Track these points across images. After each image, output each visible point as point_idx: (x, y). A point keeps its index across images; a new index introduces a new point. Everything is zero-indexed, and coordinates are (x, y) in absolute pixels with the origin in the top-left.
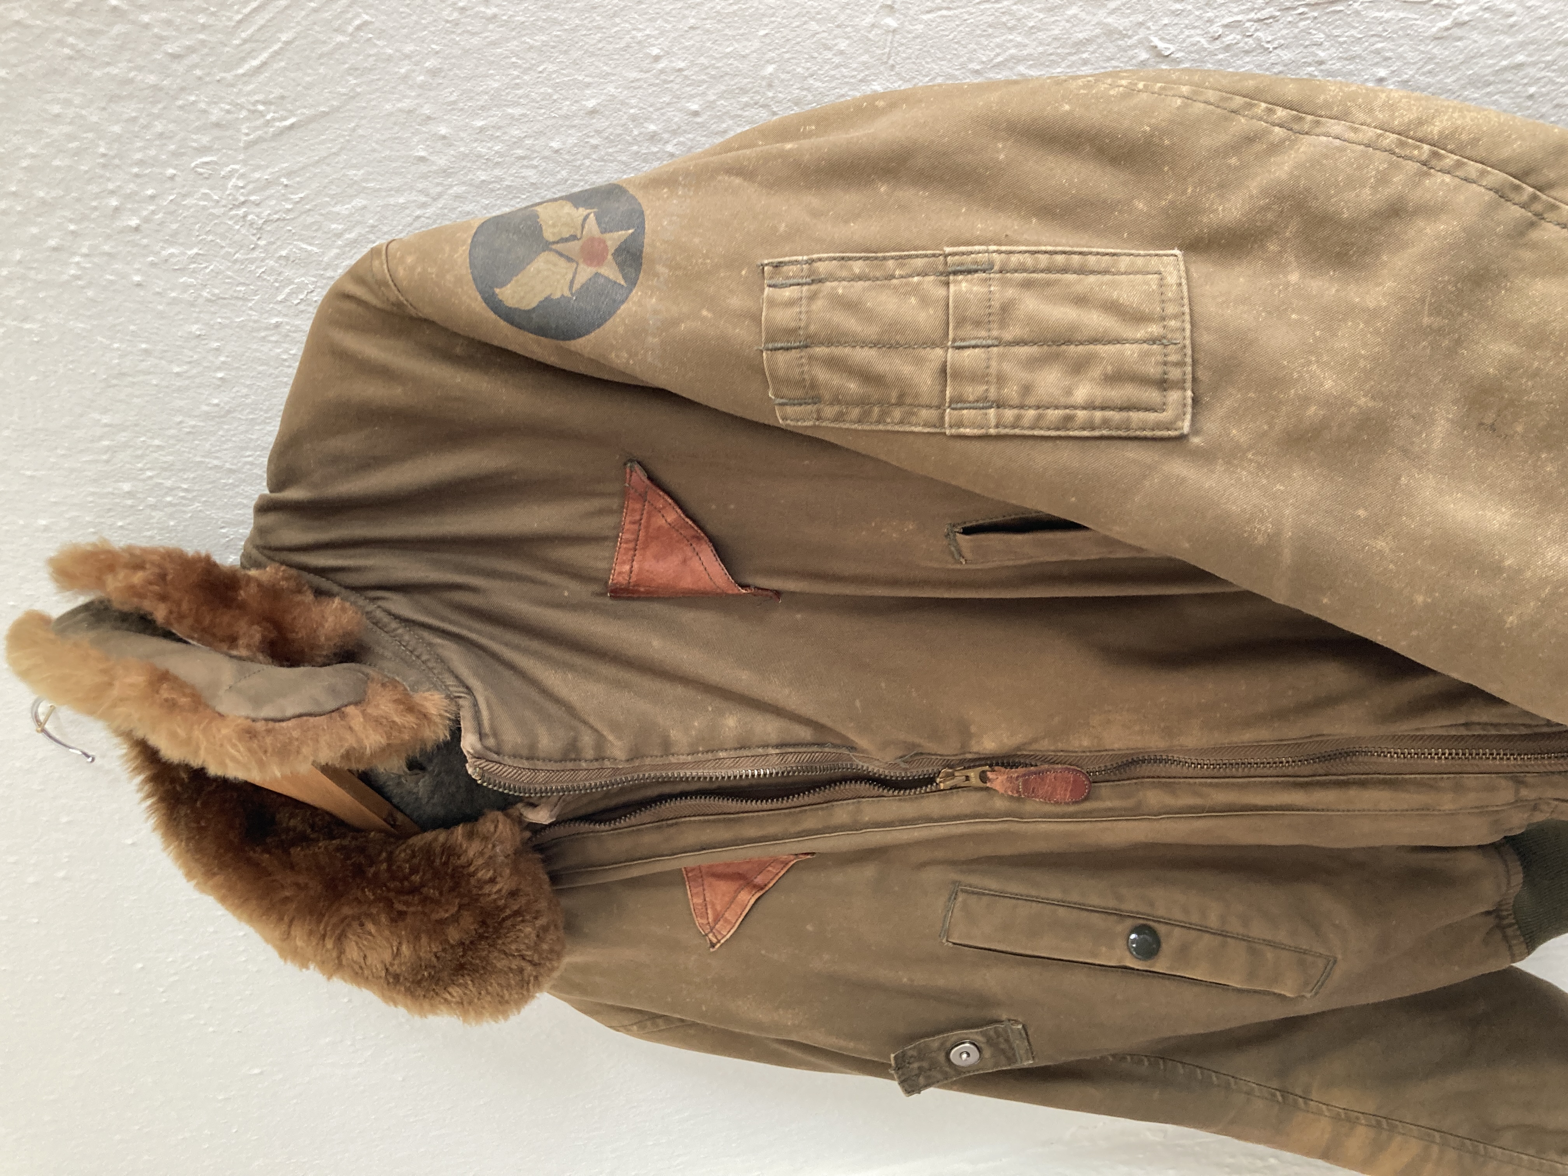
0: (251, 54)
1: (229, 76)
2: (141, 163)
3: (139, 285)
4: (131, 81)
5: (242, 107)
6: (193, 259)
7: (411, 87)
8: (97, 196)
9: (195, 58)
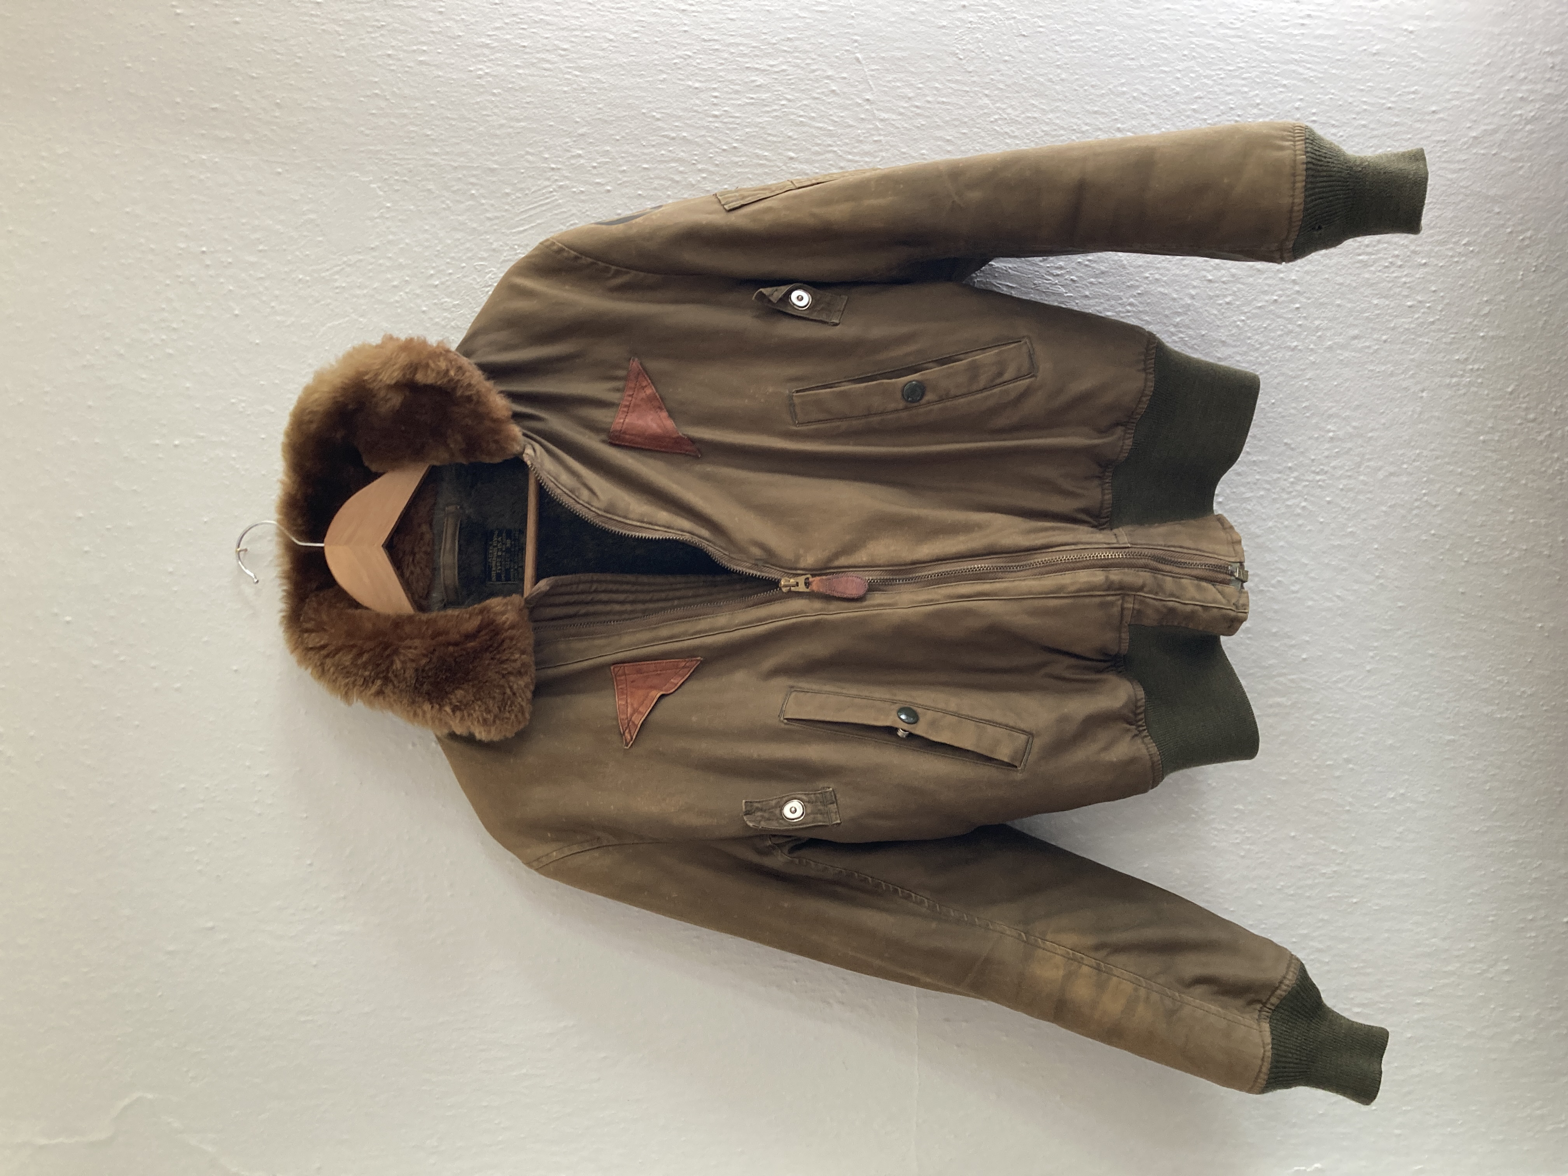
0: (522, 225)
1: (508, 232)
2: (453, 258)
3: (424, 312)
4: (466, 224)
5: (507, 245)
6: (454, 306)
8: (426, 268)
9: (497, 221)
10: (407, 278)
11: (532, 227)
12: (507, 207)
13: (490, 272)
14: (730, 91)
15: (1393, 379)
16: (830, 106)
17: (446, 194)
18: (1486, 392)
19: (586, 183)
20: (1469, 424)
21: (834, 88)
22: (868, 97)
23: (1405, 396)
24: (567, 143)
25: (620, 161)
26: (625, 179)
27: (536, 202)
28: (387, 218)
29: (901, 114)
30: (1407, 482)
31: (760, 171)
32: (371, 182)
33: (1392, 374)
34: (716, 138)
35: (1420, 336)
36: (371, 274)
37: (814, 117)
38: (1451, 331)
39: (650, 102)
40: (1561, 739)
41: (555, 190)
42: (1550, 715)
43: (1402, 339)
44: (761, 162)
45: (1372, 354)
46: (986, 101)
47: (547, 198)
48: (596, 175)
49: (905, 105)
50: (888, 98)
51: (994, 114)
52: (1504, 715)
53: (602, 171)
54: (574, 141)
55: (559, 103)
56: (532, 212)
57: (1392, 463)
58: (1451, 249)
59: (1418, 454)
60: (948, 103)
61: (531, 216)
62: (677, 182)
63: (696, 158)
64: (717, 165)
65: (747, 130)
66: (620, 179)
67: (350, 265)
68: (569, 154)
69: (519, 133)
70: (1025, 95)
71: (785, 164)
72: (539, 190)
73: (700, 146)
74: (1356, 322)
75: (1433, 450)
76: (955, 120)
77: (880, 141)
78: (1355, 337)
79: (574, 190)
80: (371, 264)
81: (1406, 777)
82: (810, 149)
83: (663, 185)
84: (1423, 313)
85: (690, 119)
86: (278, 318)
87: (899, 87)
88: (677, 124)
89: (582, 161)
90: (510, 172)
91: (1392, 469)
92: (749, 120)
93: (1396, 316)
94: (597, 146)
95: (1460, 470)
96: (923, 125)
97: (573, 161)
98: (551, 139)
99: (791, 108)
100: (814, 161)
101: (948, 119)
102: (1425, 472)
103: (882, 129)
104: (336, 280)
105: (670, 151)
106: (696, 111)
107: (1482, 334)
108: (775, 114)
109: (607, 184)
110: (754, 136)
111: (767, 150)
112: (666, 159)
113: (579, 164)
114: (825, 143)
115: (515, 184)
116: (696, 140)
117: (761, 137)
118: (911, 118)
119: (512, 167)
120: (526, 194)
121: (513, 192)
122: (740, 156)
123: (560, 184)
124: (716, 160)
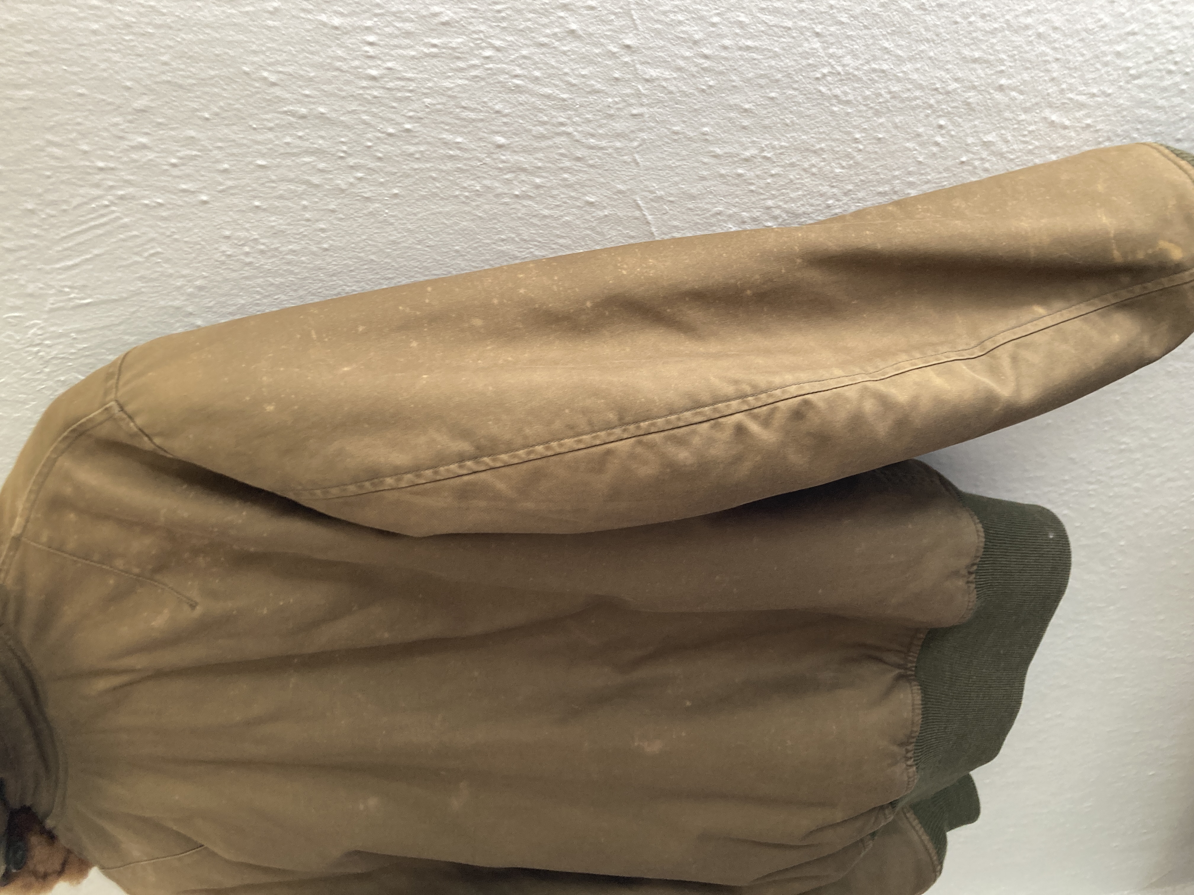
0: (67, 258)
1: (48, 268)
5: (53, 287)
7: (182, 294)
9: (24, 253)
11: (87, 260)
12: (35, 231)
13: (34, 325)
14: (397, 32)
16: (565, 59)
19: (165, 190)
21: (574, 26)
22: (628, 42)
24: (116, 124)
25: (219, 154)
26: (230, 183)
27: (84, 222)
29: (679, 69)
31: (449, 165)
34: (374, 115)
37: (537, 78)
39: (255, 52)
41: (113, 203)
44: (451, 152)
46: (816, 44)
47: (103, 216)
48: (178, 177)
49: (688, 54)
50: (662, 43)
51: (824, 66)
53: (188, 170)
54: (130, 122)
55: (87, 54)
56: (81, 239)
60: (756, 49)
61: (80, 244)
62: (317, 186)
63: (345, 148)
64: (380, 159)
65: (427, 101)
66: (221, 184)
68: (125, 144)
69: (24, 109)
70: (876, 31)
71: (490, 154)
72: (86, 203)
76: (761, 76)
77: (641, 115)
79: (146, 202)
82: (529, 131)
83: (294, 192)
85: (329, 82)
87: (680, 23)
88: (307, 92)
89: (151, 155)
90: (26, 176)
92: (430, 84)
94: (173, 129)
96: (710, 87)
97: (134, 156)
98: (86, 117)
99: (502, 62)
100: (536, 150)
101: (750, 75)
103: (646, 96)
105: (300, 137)
106: (338, 69)
108: (474, 73)
109: (199, 191)
110: (439, 111)
111: (461, 134)
112: (295, 151)
113: (144, 160)
114: (554, 121)
115: (40, 195)
116: (342, 118)
117: (451, 113)
118: (694, 76)
119: (27, 166)
120: (65, 211)
121: (40, 208)
122: (417, 144)
123: (121, 193)
124: (377, 151)
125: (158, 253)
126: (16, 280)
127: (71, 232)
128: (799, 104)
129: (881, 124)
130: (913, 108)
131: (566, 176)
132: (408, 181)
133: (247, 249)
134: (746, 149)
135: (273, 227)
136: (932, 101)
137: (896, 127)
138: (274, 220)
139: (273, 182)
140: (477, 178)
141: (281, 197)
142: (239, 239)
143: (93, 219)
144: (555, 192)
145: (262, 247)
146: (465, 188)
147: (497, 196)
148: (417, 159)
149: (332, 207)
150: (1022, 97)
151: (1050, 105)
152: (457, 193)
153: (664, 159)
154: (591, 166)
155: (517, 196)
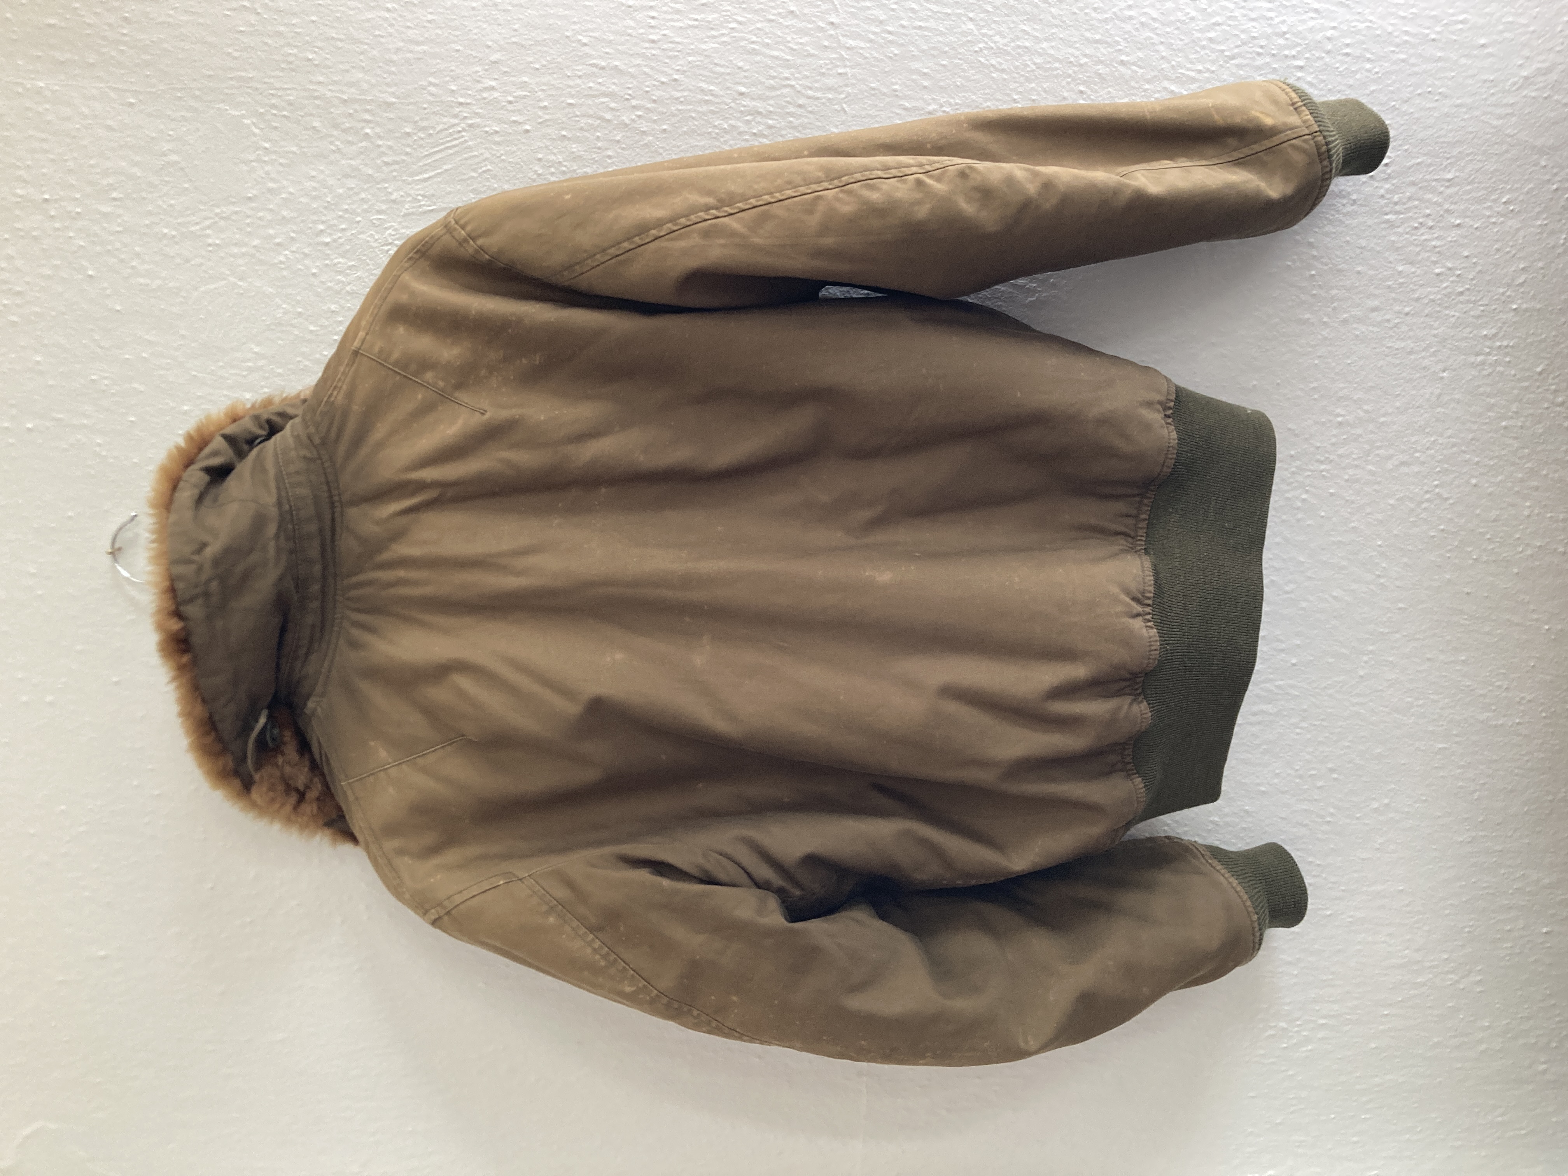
10: (293, 235)
11: (438, 174)
12: (408, 150)
13: (391, 226)
14: (671, 10)
15: (1413, 357)
16: (787, 31)
17: (335, 133)
18: (1513, 372)
19: (501, 121)
20: (1491, 407)
21: (792, 8)
22: (832, 20)
23: (1425, 377)
24: (477, 72)
25: (541, 95)
26: (547, 117)
27: (442, 144)
28: (265, 162)
29: (871, 41)
30: (1419, 473)
31: (704, 108)
32: (243, 116)
33: (1411, 352)
34: (653, 68)
35: (1446, 308)
36: (249, 229)
37: (768, 44)
38: (1480, 303)
39: (574, 23)
40: (1557, 747)
41: (464, 130)
42: (1548, 721)
43: (1426, 311)
44: (706, 98)
45: (1391, 328)
46: (971, 26)
47: (455, 139)
48: (511, 111)
49: (876, 30)
50: (856, 22)
51: (980, 42)
52: (1501, 722)
53: (519, 106)
54: (486, 70)
55: (465, 23)
56: (437, 157)
57: (1403, 452)
58: (1490, 208)
59: (1434, 441)
60: (926, 28)
61: (436, 160)
62: (608, 121)
63: (630, 92)
64: (655, 101)
65: (690, 59)
66: (540, 117)
67: (223, 218)
68: (480, 86)
69: (419, 59)
70: (1014, 18)
71: (734, 100)
72: (446, 129)
73: (633, 76)
74: (1377, 292)
75: (1449, 437)
76: (934, 48)
77: (846, 74)
78: (1375, 309)
79: (487, 129)
80: (249, 217)
81: (1393, 786)
82: (763, 83)
83: (591, 125)
84: (1452, 282)
85: (622, 44)
86: (142, 281)
87: (869, 8)
88: (607, 50)
89: (496, 95)
90: (410, 107)
91: (1404, 457)
92: (692, 47)
93: (1421, 286)
94: (513, 76)
95: (1477, 459)
96: (895, 55)
97: (485, 95)
98: (457, 66)
99: (743, 32)
100: (768, 98)
101: (925, 47)
102: (1438, 462)
103: (848, 60)
104: (208, 236)
105: (599, 83)
106: (629, 35)
107: (1514, 307)
108: (724, 39)
109: (524, 123)
110: (697, 66)
111: (713, 84)
112: (595, 93)
113: (491, 98)
114: (782, 76)
115: (416, 122)
116: (630, 70)
117: (707, 68)
118: (882, 47)
119: (412, 100)
120: (431, 135)
121: (415, 131)
122: (682, 90)
123: (470, 122)
124: (653, 95)
125: (489, 170)
126: (386, 188)
127: (432, 151)
128: (964, 70)
129: (1033, 88)
130: (1056, 77)
131: (791, 119)
132: (674, 120)
133: (553, 170)
134: (929, 104)
135: (573, 152)
136: (1070, 72)
137: (1045, 91)
138: (575, 147)
139: (577, 116)
140: (725, 119)
141: (581, 129)
142: (548, 161)
143: (448, 141)
144: (783, 132)
145: (564, 169)
146: (715, 126)
147: (740, 133)
148: (682, 102)
149: (618, 138)
150: (1142, 71)
151: (1167, 79)
152: (710, 130)
153: (866, 109)
154: (810, 112)
155: (754, 134)
